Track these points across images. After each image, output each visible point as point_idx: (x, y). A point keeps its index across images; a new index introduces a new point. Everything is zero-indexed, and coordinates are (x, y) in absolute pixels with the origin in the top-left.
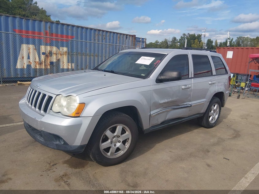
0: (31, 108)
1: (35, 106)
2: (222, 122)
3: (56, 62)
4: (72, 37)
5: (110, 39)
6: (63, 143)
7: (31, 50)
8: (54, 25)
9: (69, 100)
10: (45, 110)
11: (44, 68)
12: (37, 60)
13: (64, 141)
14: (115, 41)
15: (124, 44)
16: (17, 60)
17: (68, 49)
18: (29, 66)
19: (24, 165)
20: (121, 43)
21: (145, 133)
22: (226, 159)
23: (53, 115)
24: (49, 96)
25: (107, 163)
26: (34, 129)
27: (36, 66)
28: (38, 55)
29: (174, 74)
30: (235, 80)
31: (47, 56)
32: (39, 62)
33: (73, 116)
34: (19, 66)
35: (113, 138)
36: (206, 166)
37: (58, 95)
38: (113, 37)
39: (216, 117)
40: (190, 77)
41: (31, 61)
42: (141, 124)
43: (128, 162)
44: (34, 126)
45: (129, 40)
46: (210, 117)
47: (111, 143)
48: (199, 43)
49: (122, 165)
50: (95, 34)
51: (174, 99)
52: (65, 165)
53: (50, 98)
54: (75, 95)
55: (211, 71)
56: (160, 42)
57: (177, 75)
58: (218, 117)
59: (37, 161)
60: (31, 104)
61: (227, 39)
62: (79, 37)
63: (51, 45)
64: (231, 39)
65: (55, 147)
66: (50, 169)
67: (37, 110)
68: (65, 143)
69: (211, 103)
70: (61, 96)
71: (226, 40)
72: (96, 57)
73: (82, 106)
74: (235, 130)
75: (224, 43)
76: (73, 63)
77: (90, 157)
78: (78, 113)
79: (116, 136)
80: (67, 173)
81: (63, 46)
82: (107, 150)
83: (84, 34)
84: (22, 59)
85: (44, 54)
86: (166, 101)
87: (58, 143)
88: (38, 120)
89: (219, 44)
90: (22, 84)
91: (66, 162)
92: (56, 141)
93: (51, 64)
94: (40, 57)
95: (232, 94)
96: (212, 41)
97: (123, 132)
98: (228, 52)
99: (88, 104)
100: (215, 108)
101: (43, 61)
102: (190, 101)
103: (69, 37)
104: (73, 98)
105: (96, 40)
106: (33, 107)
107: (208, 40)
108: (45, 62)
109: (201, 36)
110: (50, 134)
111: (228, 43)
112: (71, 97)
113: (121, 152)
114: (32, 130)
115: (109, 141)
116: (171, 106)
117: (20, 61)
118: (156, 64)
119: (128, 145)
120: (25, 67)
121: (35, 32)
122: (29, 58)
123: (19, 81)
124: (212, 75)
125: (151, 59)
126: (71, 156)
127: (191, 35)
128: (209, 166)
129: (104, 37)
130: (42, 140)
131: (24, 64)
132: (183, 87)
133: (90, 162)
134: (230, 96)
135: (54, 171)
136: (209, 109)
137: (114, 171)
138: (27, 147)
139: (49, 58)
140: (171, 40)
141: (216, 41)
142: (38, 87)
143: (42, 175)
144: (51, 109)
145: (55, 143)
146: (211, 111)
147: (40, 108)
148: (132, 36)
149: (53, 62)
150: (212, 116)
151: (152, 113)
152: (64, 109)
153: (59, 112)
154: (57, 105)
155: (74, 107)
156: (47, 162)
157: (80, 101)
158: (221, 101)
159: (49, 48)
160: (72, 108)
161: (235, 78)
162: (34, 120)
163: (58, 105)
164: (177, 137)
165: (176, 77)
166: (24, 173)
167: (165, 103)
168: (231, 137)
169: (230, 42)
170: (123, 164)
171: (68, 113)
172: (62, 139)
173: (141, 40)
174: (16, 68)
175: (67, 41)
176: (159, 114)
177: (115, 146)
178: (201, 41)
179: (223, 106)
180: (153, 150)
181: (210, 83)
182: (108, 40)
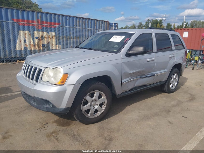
0: (26, 79)
1: (29, 78)
2: (180, 88)
3: (47, 44)
4: (59, 24)
5: (88, 25)
6: (51, 106)
7: (27, 35)
8: (44, 15)
9: (55, 71)
10: (37, 80)
11: (37, 49)
12: (32, 43)
13: (52, 105)
14: (93, 26)
15: (100, 28)
16: (16, 43)
17: (56, 33)
18: (26, 48)
19: (22, 125)
20: (98, 28)
21: (117, 98)
22: (184, 117)
23: (43, 84)
24: (39, 69)
25: (88, 122)
26: (29, 96)
27: (31, 48)
28: (32, 39)
29: (141, 49)
30: (190, 54)
31: (39, 40)
32: (33, 44)
33: (59, 84)
34: (18, 48)
35: (92, 102)
36: (168, 123)
37: (46, 68)
38: (91, 23)
39: (176, 84)
40: (154, 51)
41: (27, 44)
42: (115, 91)
43: (105, 121)
44: (29, 93)
45: (104, 25)
46: (170, 84)
47: (91, 106)
48: (161, 26)
49: (100, 124)
50: (77, 21)
51: (141, 69)
52: (55, 124)
53: (40, 70)
54: (59, 67)
55: (171, 47)
56: (129, 27)
57: (143, 50)
58: (177, 84)
59: (32, 121)
60: (26, 76)
61: (183, 22)
62: (64, 23)
63: (43, 31)
64: (186, 22)
65: (46, 110)
66: (42, 127)
67: (30, 80)
68: (54, 106)
69: (171, 73)
70: (48, 68)
71: (182, 24)
72: (78, 39)
73: (66, 76)
74: (191, 95)
75: (180, 26)
76: (60, 45)
77: (74, 117)
78: (63, 82)
79: (94, 100)
80: (56, 130)
81: (51, 31)
82: (88, 111)
83: (68, 21)
84: (20, 42)
85: (37, 38)
86: (135, 71)
87: (48, 106)
88: (31, 88)
89: (177, 27)
90: (20, 62)
91: (55, 122)
92: (46, 105)
93: (43, 46)
94: (34, 40)
95: (188, 66)
96: (171, 25)
97: (100, 97)
98: (184, 32)
99: (70, 75)
100: (175, 77)
101: (37, 44)
102: (154, 71)
103: (56, 24)
104: (58, 70)
105: (78, 26)
106: (27, 78)
107: (167, 24)
108: (38, 45)
109: (162, 21)
110: (41, 99)
111: (184, 25)
112: (56, 69)
113: (99, 113)
114: (28, 97)
115: (89, 104)
116: (138, 76)
117: (18, 44)
118: (126, 41)
119: (104, 107)
120: (23, 49)
121: (29, 21)
122: (25, 41)
123: (18, 60)
124: (172, 50)
125: (121, 37)
126: (59, 117)
127: (154, 20)
128: (170, 123)
129: (84, 23)
130: (35, 104)
131: (22, 46)
132: (148, 60)
133: (74, 122)
134: (186, 67)
135: (46, 129)
136: (170, 78)
137: (93, 128)
138: (24, 110)
139: (41, 41)
140: (138, 25)
141: (174, 25)
142: (30, 62)
143: (36, 132)
144: (41, 79)
145: (45, 106)
146: (171, 79)
147: (32, 79)
148: (107, 22)
149: (44, 44)
150: (172, 83)
151: (123, 81)
152: (51, 79)
153: (48, 82)
154: (45, 76)
155: (59, 77)
156: (40, 122)
157: (64, 72)
158: (179, 71)
159: (40, 33)
160: (58, 78)
161: (190, 53)
162: (28, 88)
163: (47, 76)
164: (144, 100)
165: (142, 51)
166: (22, 131)
167: (133, 73)
168: (188, 100)
169: (186, 25)
170: (100, 122)
171: (55, 82)
172: (51, 103)
173: (114, 24)
174: (16, 50)
175: (55, 27)
176: (128, 82)
177: (93, 108)
178: (162, 25)
179: (181, 75)
180: (124, 111)
181: (170, 56)
182: (87, 26)
